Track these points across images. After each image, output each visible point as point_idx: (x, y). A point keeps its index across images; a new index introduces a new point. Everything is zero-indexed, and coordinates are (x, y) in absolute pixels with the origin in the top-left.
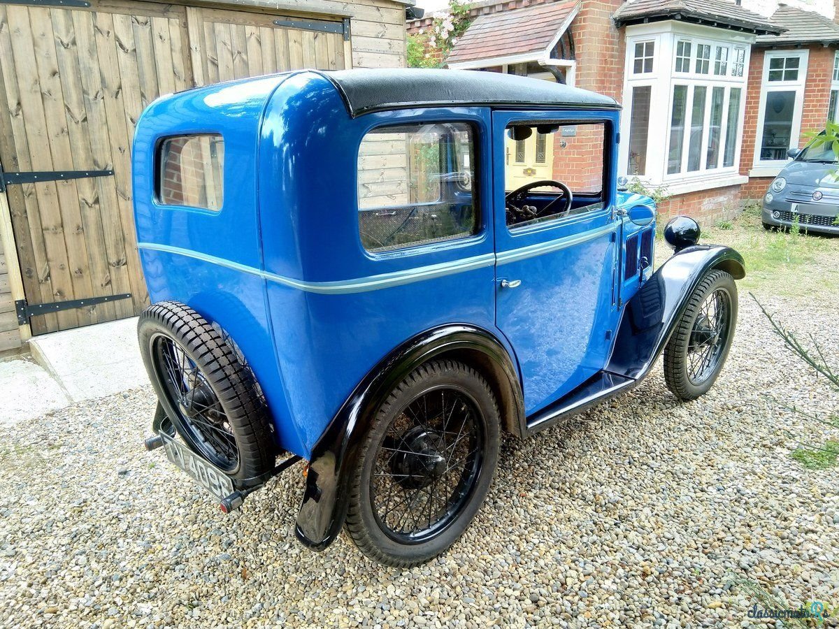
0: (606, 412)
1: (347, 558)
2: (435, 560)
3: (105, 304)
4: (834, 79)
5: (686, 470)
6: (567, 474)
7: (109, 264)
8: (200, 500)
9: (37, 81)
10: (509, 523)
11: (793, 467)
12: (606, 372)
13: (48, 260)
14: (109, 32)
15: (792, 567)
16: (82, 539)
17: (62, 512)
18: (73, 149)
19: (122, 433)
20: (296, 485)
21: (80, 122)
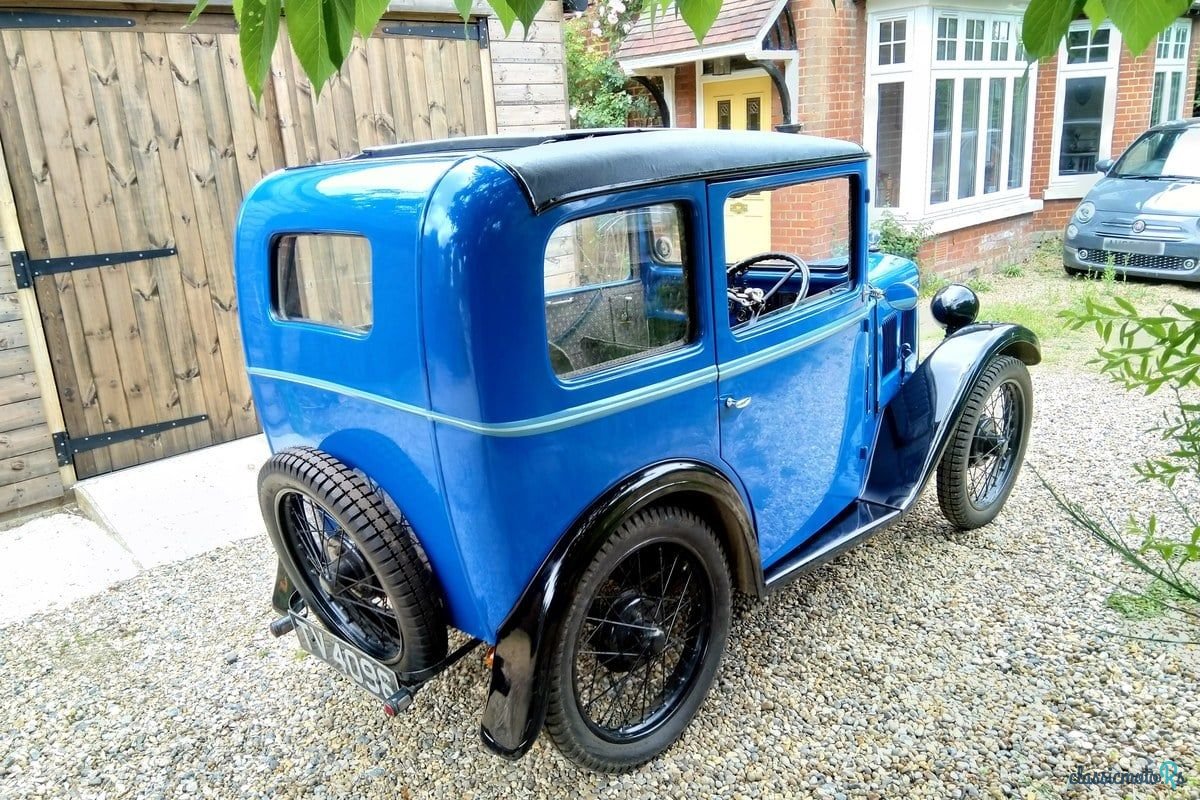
0: (860, 552)
1: (537, 766)
2: (650, 764)
3: (174, 430)
4: (1159, 56)
5: (968, 629)
6: (813, 641)
7: (176, 376)
8: (334, 697)
9: (68, 133)
10: (742, 711)
11: (1108, 619)
12: (862, 501)
13: (93, 376)
14: (161, 59)
15: (1107, 753)
16: (186, 757)
17: (153, 723)
18: (120, 222)
19: (216, 611)
20: (457, 672)
21: (128, 185)
